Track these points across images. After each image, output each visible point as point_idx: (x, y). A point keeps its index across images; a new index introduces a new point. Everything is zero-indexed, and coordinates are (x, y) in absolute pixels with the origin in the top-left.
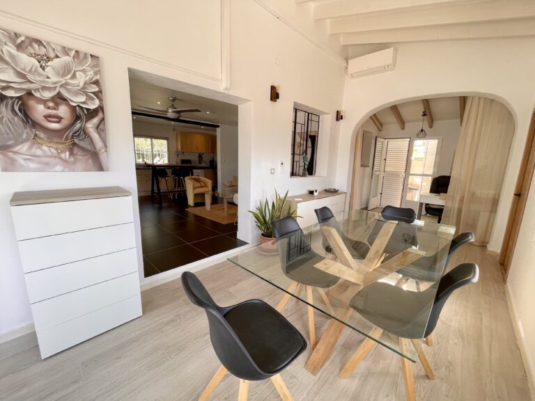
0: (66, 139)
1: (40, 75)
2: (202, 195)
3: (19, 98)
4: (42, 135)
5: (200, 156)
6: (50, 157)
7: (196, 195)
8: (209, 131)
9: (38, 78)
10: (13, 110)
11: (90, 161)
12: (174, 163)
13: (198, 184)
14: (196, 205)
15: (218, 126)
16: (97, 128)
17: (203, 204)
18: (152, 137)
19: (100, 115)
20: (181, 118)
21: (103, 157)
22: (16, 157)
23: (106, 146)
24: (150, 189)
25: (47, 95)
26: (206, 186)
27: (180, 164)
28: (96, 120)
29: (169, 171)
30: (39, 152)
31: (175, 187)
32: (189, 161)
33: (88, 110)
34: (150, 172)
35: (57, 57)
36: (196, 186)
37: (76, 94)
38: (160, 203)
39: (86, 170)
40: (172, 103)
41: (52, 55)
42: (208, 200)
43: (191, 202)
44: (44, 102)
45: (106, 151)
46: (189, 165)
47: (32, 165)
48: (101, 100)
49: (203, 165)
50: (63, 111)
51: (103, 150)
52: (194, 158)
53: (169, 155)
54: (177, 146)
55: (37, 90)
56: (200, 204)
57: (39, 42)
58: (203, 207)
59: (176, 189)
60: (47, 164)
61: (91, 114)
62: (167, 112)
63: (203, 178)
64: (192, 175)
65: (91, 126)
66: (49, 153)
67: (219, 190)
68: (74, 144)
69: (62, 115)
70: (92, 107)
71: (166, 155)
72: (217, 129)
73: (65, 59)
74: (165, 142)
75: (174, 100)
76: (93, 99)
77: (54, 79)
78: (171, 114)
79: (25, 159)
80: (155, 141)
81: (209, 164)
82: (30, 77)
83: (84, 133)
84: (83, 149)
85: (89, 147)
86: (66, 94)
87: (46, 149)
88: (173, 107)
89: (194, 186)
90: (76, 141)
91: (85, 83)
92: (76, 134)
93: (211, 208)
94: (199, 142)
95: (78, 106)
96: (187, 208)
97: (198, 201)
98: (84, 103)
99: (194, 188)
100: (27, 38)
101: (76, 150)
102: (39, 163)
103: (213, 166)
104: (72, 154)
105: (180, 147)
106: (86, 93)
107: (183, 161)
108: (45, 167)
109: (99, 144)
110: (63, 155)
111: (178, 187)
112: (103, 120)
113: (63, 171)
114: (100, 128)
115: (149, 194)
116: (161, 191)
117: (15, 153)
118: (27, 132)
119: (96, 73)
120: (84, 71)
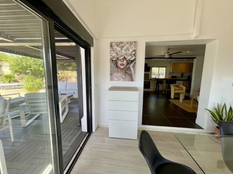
0: (124, 71)
1: (121, 52)
2: (179, 94)
3: (116, 60)
4: (119, 70)
5: (182, 74)
6: (120, 76)
7: (175, 94)
8: (189, 61)
9: (120, 53)
10: (114, 64)
11: (130, 78)
12: (168, 78)
13: (177, 88)
14: (175, 98)
15: (196, 58)
16: (133, 66)
17: (178, 99)
18: (159, 67)
19: (134, 61)
20: (172, 57)
21: (133, 76)
22: (113, 77)
23: (135, 72)
24: (155, 88)
25: (122, 58)
26: (182, 89)
27: (170, 78)
28: (133, 64)
29: (164, 81)
30: (118, 75)
31: (166, 88)
32: (175, 77)
33: (131, 60)
34: (156, 81)
35: (125, 45)
36: (176, 89)
37: (129, 56)
38: (158, 95)
39: (128, 81)
40: (167, 51)
41: (124, 45)
42: (182, 97)
43: (172, 96)
44: (120, 60)
45: (135, 74)
46: (175, 79)
47: (116, 79)
48: (135, 56)
49: (183, 78)
50: (125, 62)
51: (134, 74)
52: (178, 75)
53: (166, 74)
54: (170, 70)
55: (120, 57)
56: (177, 98)
57: (122, 43)
58: (178, 100)
59: (167, 90)
60: (119, 79)
61: (132, 61)
62: (165, 55)
63: (181, 86)
64: (176, 83)
65: (131, 66)
66: (120, 75)
67: (191, 92)
68: (126, 72)
69: (124, 63)
70: (132, 59)
71: (164, 74)
72: (195, 59)
73: (128, 45)
74: (165, 68)
75: (169, 50)
76: (133, 56)
77: (124, 53)
78: (167, 56)
79: (115, 77)
80: (160, 68)
81: (187, 78)
82: (119, 54)
83: (129, 68)
84: (128, 74)
85: (130, 73)
86: (126, 57)
87: (120, 74)
88: (168, 53)
89: (175, 89)
90: (127, 71)
91: (131, 52)
92: (127, 69)
93: (183, 102)
94: (182, 67)
95: (129, 60)
96: (170, 99)
97: (176, 97)
98: (130, 58)
99: (175, 90)
100: (119, 42)
101: (126, 74)
102: (118, 78)
103: (189, 79)
104: (125, 75)
105: (171, 70)
106: (131, 55)
107: (172, 77)
108: (119, 80)
109: (133, 72)
110: (123, 76)
111: (168, 88)
112: (135, 63)
113: (122, 81)
114: (134, 66)
115: (155, 90)
116: (160, 90)
117: (113, 76)
118: (116, 69)
119: (135, 48)
120: (132, 48)
